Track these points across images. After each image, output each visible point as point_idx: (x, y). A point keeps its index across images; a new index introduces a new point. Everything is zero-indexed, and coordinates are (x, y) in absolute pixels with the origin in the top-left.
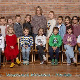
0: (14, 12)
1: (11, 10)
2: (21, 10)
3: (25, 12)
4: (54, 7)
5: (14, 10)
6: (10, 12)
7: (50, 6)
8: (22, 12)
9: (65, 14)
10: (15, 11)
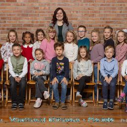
0: (19, 22)
1: (15, 19)
2: (32, 19)
3: (37, 22)
4: (84, 14)
5: (20, 19)
6: (13, 22)
7: (77, 12)
8: (32, 22)
9: (100, 25)
10: (21, 21)
